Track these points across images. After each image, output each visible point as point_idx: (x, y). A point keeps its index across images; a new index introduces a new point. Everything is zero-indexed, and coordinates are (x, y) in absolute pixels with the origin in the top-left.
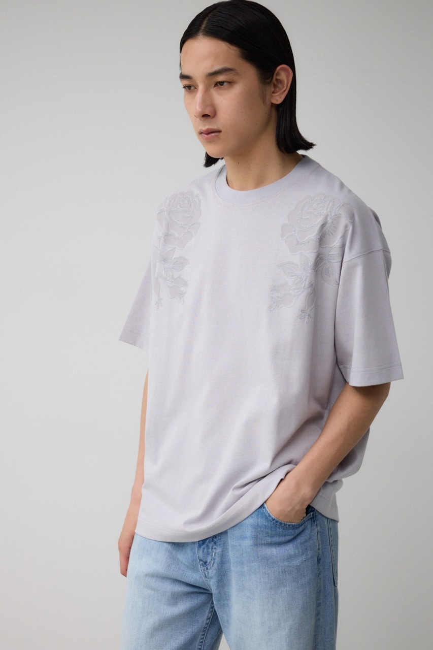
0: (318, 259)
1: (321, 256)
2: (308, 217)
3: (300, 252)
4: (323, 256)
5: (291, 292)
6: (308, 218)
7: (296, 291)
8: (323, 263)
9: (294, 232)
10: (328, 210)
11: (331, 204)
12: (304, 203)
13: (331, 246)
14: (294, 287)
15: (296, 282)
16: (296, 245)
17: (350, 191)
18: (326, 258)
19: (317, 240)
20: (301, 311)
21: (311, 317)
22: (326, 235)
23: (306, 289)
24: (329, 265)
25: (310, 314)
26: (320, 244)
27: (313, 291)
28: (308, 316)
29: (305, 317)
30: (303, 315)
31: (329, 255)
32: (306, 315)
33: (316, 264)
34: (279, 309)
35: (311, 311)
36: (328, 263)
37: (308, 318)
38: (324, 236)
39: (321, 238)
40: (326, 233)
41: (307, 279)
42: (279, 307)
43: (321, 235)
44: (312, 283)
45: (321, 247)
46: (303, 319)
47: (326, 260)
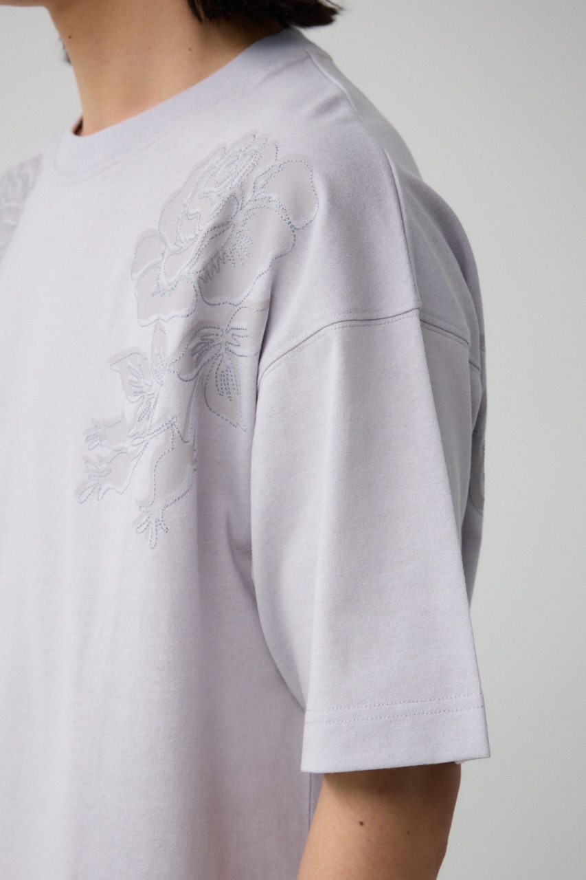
0: (199, 340)
1: (206, 331)
8: (209, 354)
9: (161, 258)
12: (206, 166)
16: (154, 295)
19: (192, 275)
20: (140, 507)
21: (169, 528)
22: (224, 263)
23: (151, 436)
24: (228, 363)
25: (161, 519)
26: (201, 292)
27: (172, 442)
28: (154, 524)
29: (148, 526)
30: (144, 520)
31: (229, 328)
32: (150, 520)
33: (193, 355)
34: (100, 498)
35: (167, 509)
36: (225, 355)
37: (154, 531)
38: (217, 267)
39: (207, 272)
40: (226, 258)
41: (158, 405)
42: (102, 492)
43: (209, 263)
44: (169, 418)
45: (206, 303)
46: (143, 534)
47: (219, 346)
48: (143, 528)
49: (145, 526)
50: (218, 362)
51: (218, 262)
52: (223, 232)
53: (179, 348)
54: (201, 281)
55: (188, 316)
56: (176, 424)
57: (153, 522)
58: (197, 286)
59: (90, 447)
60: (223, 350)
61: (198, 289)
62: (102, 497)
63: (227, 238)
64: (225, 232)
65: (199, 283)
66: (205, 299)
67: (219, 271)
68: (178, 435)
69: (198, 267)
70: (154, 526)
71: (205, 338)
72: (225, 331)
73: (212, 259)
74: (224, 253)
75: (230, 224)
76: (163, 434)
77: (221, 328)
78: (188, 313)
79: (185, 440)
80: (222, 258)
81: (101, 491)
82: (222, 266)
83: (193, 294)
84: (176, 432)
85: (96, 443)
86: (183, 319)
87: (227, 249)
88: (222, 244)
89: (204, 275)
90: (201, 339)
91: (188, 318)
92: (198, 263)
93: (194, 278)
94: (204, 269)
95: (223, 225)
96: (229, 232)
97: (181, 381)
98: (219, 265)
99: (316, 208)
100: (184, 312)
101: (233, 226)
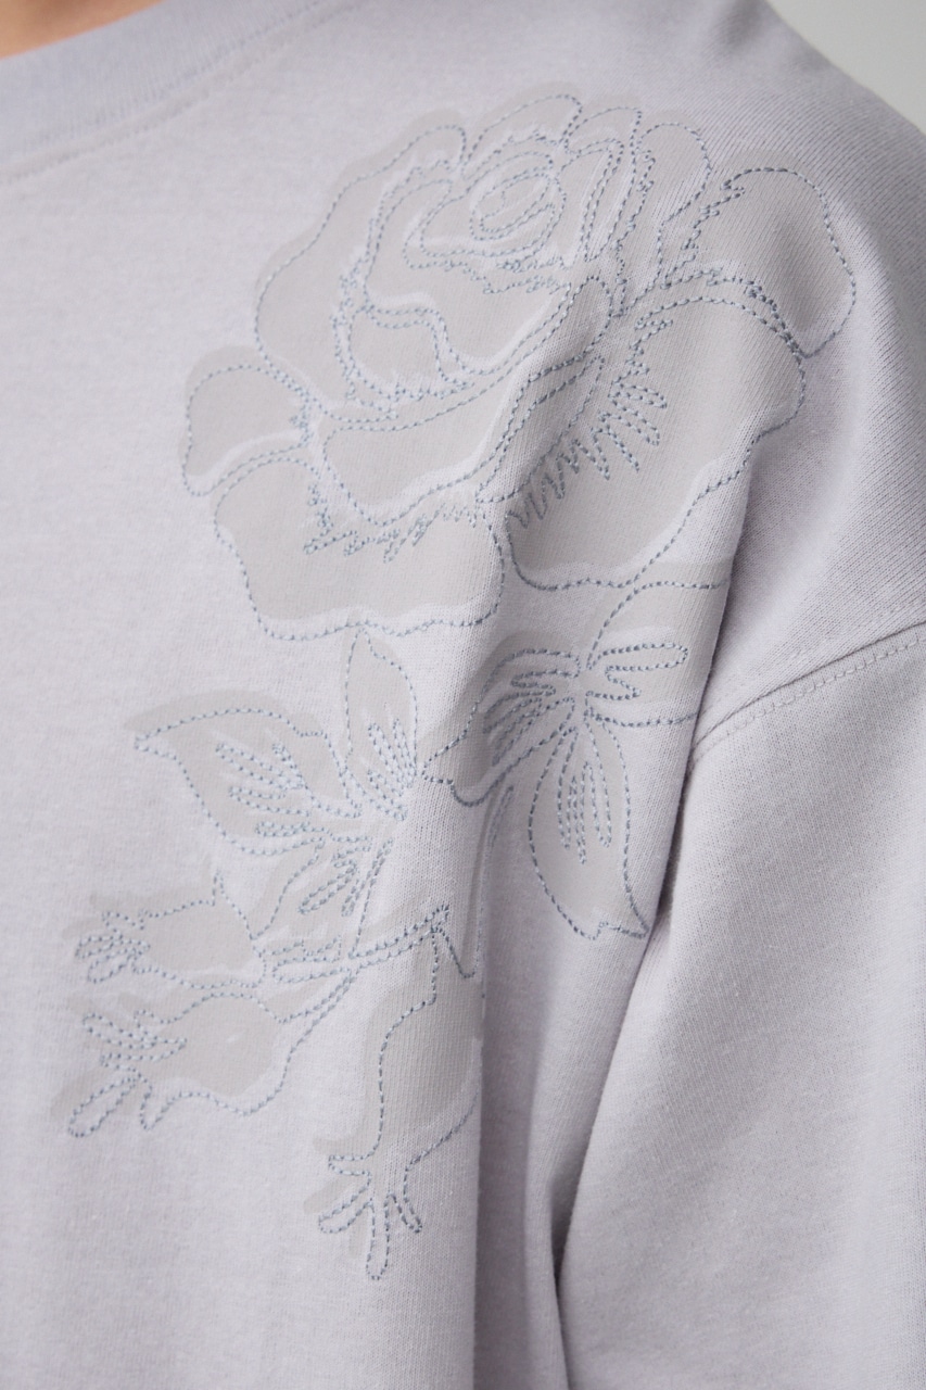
0: (504, 687)
1: (529, 661)
2: (419, 298)
3: (341, 616)
4: (547, 662)
5: (251, 970)
6: (421, 311)
7: (297, 969)
8: (540, 731)
9: (295, 435)
10: (600, 235)
11: (625, 178)
12: (398, 176)
13: (621, 573)
14: (282, 934)
15: (302, 884)
16: (312, 546)
17: (811, 61)
18: (576, 687)
19: (486, 506)
20: (331, 1158)
21: (423, 1221)
22: (577, 470)
23: (364, 960)
24: (589, 752)
25: (400, 1197)
26: (513, 555)
27: (434, 979)
28: (381, 1210)
29: (359, 1214)
30: (346, 1197)
31: (596, 654)
32: (365, 1198)
33: (487, 730)
34: (150, 1120)
35: (419, 1167)
36: (583, 730)
37: (381, 1229)
38: (558, 483)
39: (530, 495)
40: (581, 455)
41: (387, 872)
42: (155, 1106)
43: (535, 470)
44: (426, 910)
45: (528, 583)
46: (345, 1235)
47: (570, 704)
48: (342, 1219)
49: (351, 1212)
50: (564, 749)
51: (560, 467)
52: (572, 380)
53: (456, 713)
54: (515, 521)
55: (479, 622)
56: (446, 928)
57: (378, 1203)
58: (502, 536)
59: (95, 974)
60: (578, 716)
61: (506, 546)
62: (158, 1120)
63: (582, 398)
64: (577, 381)
65: (508, 527)
66: (524, 570)
67: (561, 490)
68: (448, 958)
69: (504, 482)
70: (380, 1217)
71: (524, 680)
72: (584, 662)
73: (543, 458)
74: (577, 442)
75: (591, 357)
76: (408, 956)
77: (575, 653)
78: (479, 615)
79: (467, 971)
80: (570, 455)
81: (150, 1102)
82: (570, 477)
83: (495, 558)
84: (445, 949)
85: (115, 963)
86: (467, 629)
87: (585, 431)
88: (570, 418)
89: (522, 504)
90: (512, 683)
91: (481, 628)
92: (505, 472)
93: (494, 515)
94: (520, 489)
95: (571, 362)
96: (588, 381)
97: (459, 806)
98: (561, 476)
99: (848, 298)
100: (467, 610)
101: (598, 363)
